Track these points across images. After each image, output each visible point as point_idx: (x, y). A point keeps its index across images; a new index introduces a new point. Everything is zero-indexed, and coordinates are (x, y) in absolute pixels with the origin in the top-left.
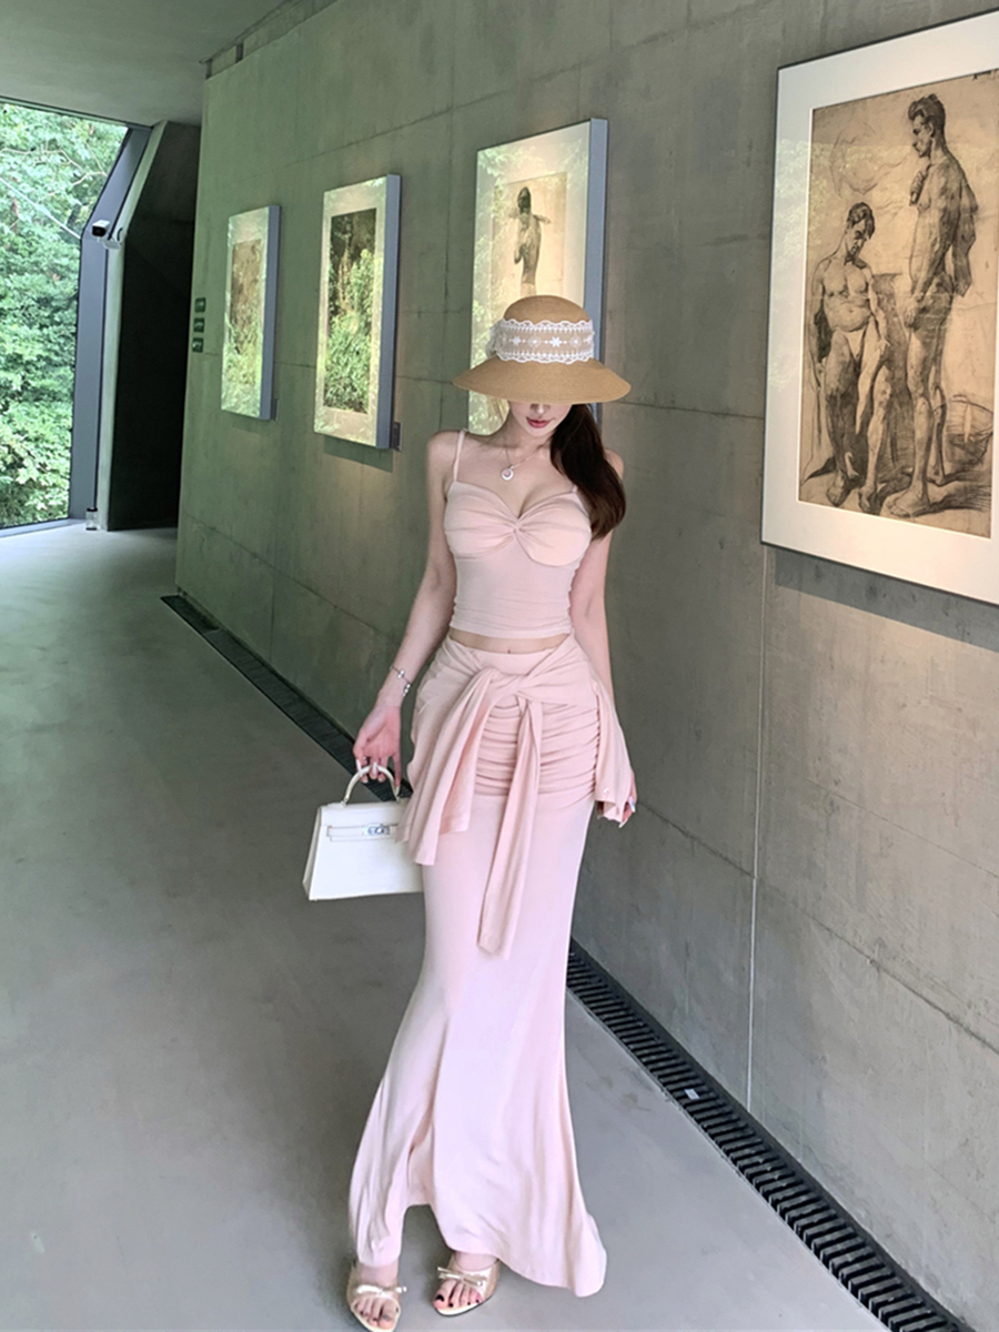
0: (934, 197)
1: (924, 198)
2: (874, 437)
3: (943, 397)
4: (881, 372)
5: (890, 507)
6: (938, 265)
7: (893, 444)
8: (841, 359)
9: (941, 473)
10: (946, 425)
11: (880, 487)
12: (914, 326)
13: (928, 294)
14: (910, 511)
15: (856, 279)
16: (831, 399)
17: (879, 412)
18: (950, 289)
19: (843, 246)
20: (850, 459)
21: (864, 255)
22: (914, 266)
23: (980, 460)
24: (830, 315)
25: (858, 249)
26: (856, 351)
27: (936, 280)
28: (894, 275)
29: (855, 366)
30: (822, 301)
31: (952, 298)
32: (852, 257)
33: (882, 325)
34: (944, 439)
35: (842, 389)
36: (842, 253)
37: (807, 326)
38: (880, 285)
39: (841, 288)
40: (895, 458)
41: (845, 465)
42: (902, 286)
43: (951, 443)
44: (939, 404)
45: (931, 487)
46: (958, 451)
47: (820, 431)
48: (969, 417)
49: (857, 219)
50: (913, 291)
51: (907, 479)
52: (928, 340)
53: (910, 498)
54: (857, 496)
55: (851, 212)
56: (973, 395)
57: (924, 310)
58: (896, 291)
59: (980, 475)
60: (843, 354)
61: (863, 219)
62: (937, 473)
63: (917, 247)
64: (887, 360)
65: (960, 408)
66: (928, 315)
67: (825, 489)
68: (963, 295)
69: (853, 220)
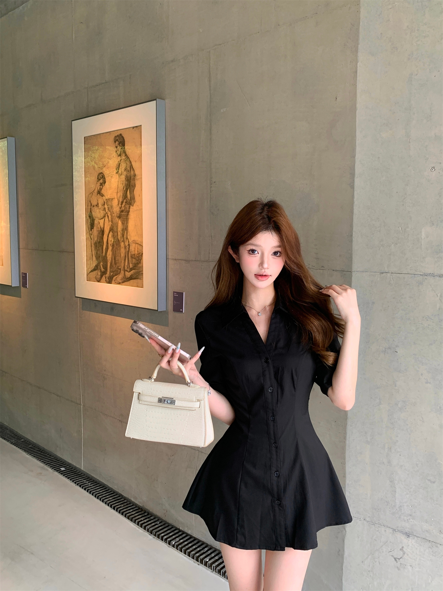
0: (123, 171)
1: (120, 172)
2: (109, 257)
3: (129, 242)
4: (110, 234)
5: (115, 281)
6: (125, 196)
7: (115, 259)
8: (98, 229)
9: (129, 268)
10: (130, 251)
11: (111, 274)
12: (119, 217)
13: (123, 206)
14: (121, 281)
15: (101, 201)
16: (95, 244)
17: (110, 248)
18: (129, 204)
19: (96, 188)
20: (102, 265)
21: (103, 191)
22: (118, 196)
23: (140, 262)
24: (94, 214)
25: (101, 189)
26: (102, 227)
27: (125, 201)
28: (112, 199)
29: (102, 232)
30: (91, 208)
31: (130, 207)
32: (99, 193)
33: (110, 217)
34: (130, 256)
35: (99, 240)
36: (96, 191)
37: (86, 218)
39: (96, 204)
40: (115, 264)
41: (101, 268)
42: (115, 203)
43: (132, 257)
44: (128, 244)
45: (126, 273)
46: (134, 260)
47: (92, 256)
48: (136, 248)
49: (100, 179)
50: (118, 205)
51: (119, 270)
52: (123, 222)
53: (120, 276)
54: (105, 278)
55: (98, 175)
56: (137, 240)
57: (122, 211)
58: (113, 205)
59: (140, 267)
60: (98, 228)
61: (102, 178)
62: (128, 268)
63: (119, 189)
64: (111, 230)
65: (134, 245)
66: (123, 213)
67: (95, 276)
68: (133, 206)
69: (99, 179)
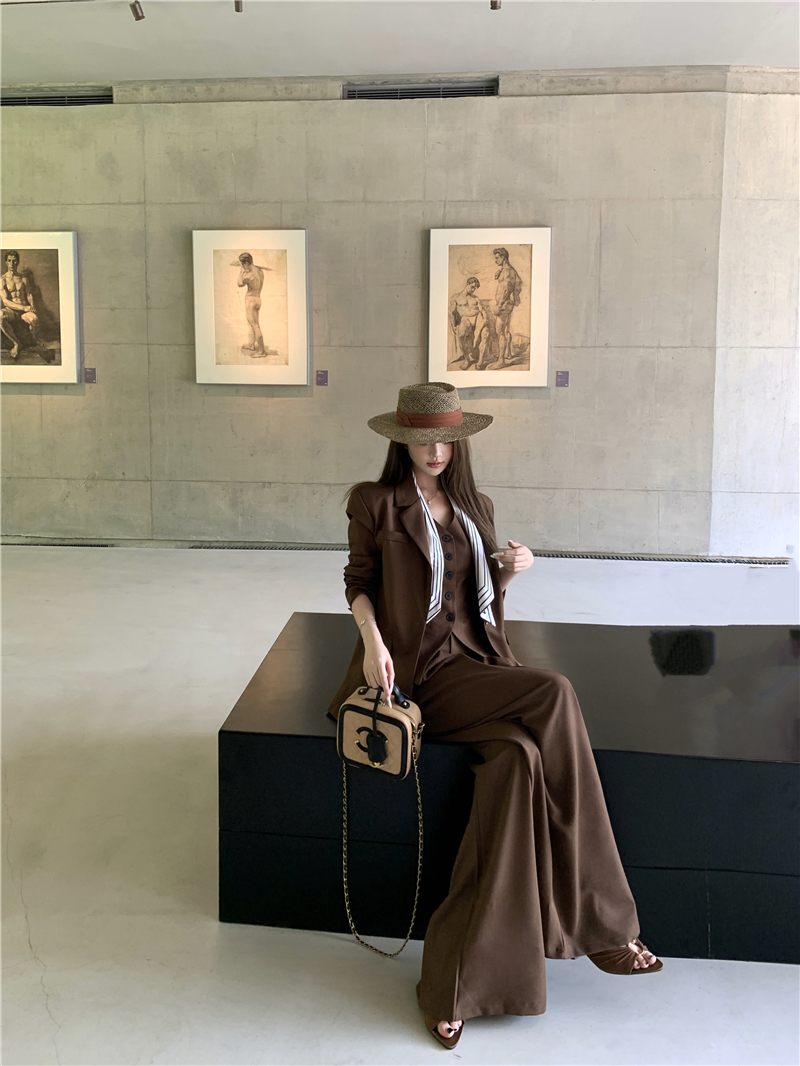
0: (504, 278)
1: (501, 278)
2: (482, 347)
3: (510, 335)
4: (484, 329)
5: (489, 368)
6: (507, 297)
7: (490, 349)
8: (465, 325)
9: (510, 355)
10: (511, 342)
11: (485, 362)
12: (498, 315)
13: (503, 306)
14: (498, 368)
15: (471, 301)
16: (462, 338)
17: (484, 341)
18: (512, 304)
20: (470, 355)
21: (475, 293)
22: (497, 298)
23: (525, 351)
24: (460, 313)
25: (472, 291)
27: (507, 302)
28: (488, 300)
29: (474, 328)
30: (456, 307)
31: (513, 307)
32: (469, 294)
33: (485, 315)
34: (511, 346)
35: (466, 335)
36: (465, 292)
37: (449, 316)
38: (484, 304)
39: (464, 303)
40: (491, 353)
41: (468, 357)
42: (493, 303)
43: (514, 347)
44: (509, 337)
45: (506, 360)
47: (456, 348)
48: (521, 340)
49: (471, 282)
50: (497, 305)
51: (497, 359)
52: (503, 319)
53: (498, 363)
54: (474, 366)
55: (470, 279)
56: (522, 333)
57: (502, 310)
58: (489, 305)
59: (525, 355)
60: (467, 324)
61: (474, 283)
62: (508, 356)
63: (498, 292)
64: (487, 325)
65: (517, 337)
66: (503, 312)
67: (460, 365)
68: (517, 307)
69: (469, 282)
